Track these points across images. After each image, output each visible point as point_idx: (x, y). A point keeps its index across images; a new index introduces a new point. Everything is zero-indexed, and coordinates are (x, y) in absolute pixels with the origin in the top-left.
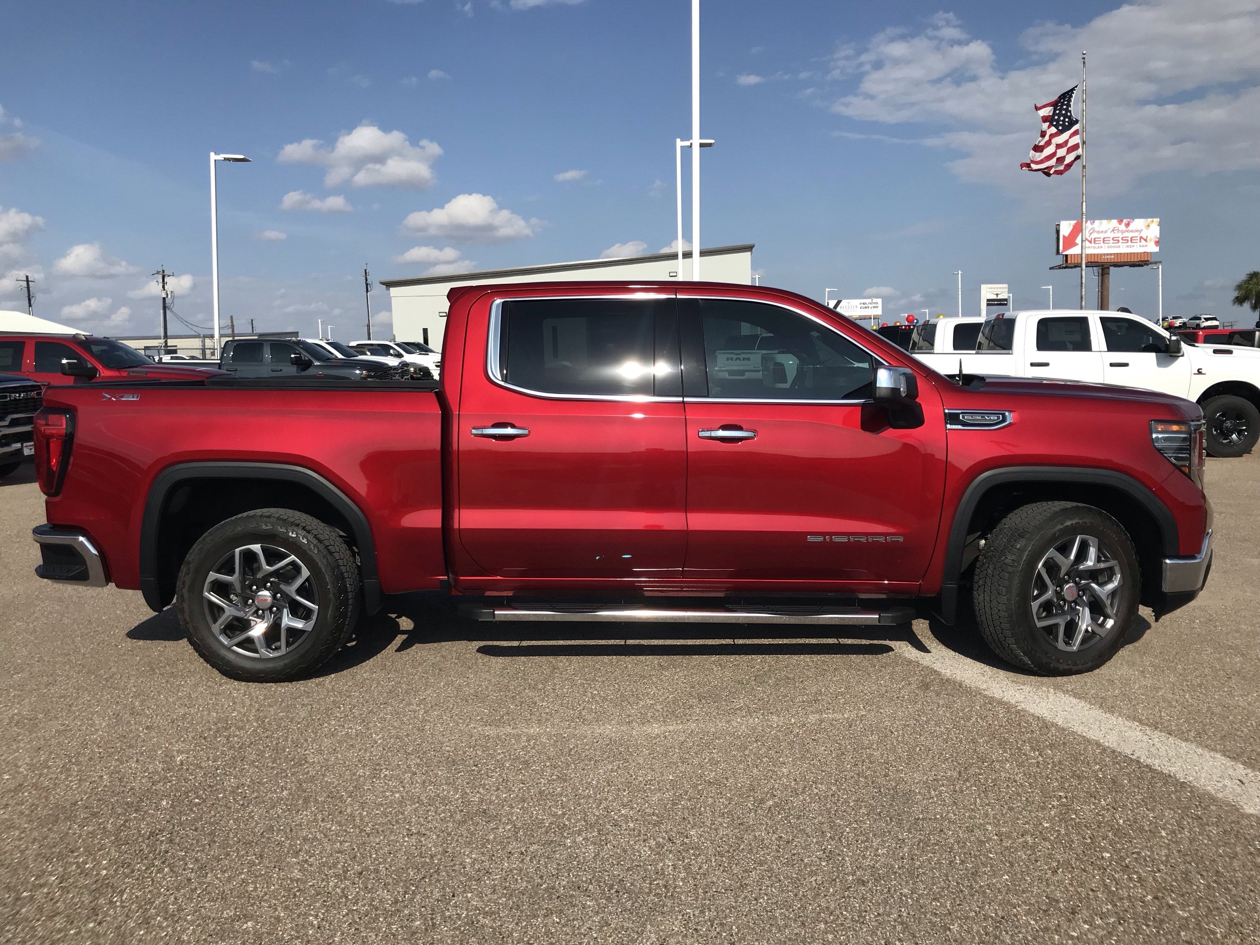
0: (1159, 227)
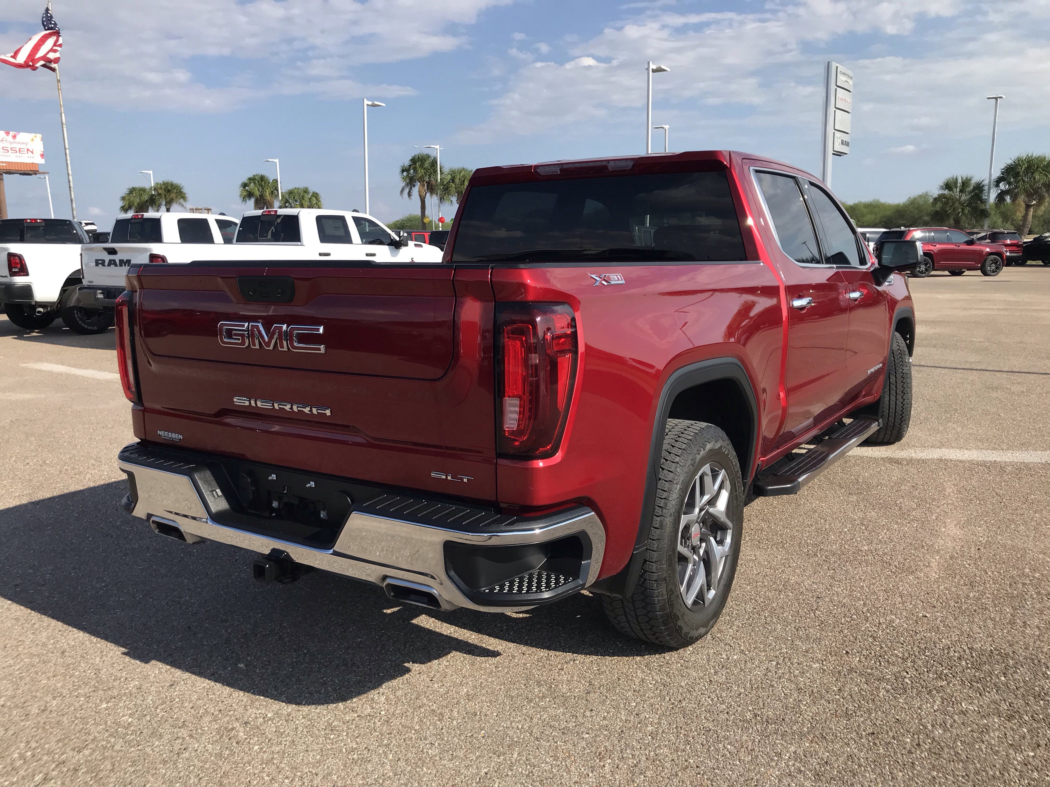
0: (42, 142)
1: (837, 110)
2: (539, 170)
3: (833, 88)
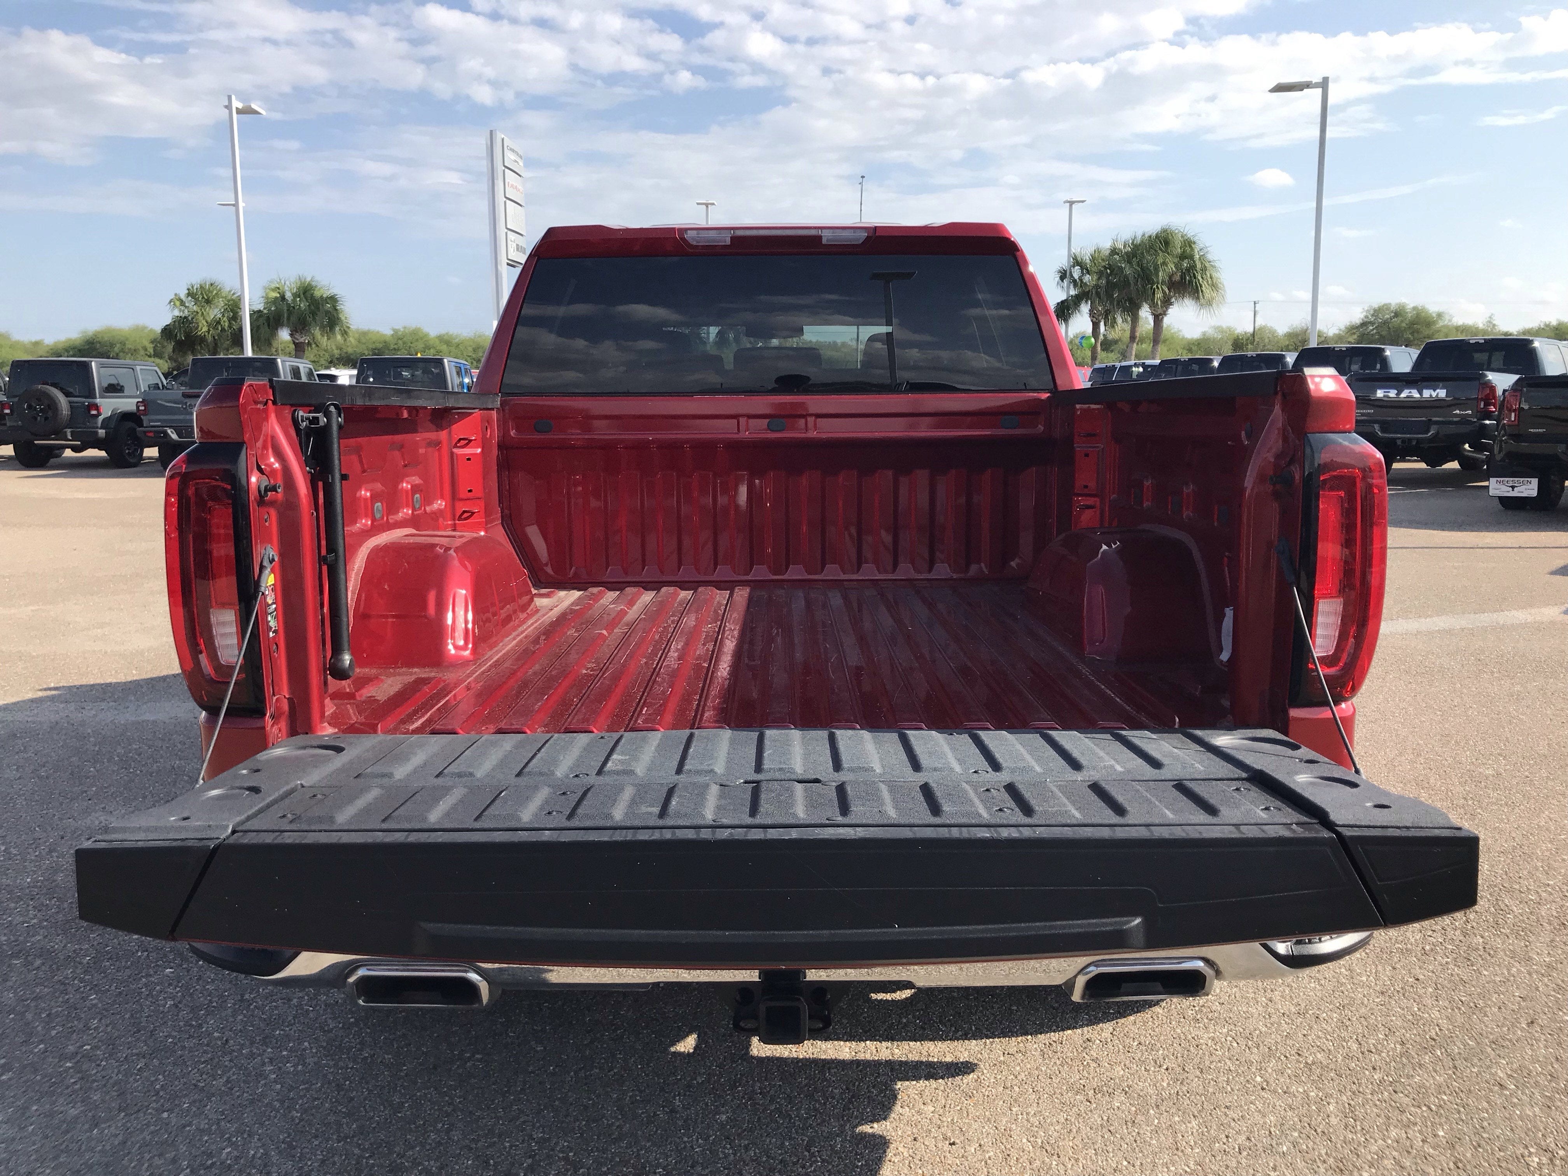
1: (508, 201)
2: (689, 236)
3: (500, 168)
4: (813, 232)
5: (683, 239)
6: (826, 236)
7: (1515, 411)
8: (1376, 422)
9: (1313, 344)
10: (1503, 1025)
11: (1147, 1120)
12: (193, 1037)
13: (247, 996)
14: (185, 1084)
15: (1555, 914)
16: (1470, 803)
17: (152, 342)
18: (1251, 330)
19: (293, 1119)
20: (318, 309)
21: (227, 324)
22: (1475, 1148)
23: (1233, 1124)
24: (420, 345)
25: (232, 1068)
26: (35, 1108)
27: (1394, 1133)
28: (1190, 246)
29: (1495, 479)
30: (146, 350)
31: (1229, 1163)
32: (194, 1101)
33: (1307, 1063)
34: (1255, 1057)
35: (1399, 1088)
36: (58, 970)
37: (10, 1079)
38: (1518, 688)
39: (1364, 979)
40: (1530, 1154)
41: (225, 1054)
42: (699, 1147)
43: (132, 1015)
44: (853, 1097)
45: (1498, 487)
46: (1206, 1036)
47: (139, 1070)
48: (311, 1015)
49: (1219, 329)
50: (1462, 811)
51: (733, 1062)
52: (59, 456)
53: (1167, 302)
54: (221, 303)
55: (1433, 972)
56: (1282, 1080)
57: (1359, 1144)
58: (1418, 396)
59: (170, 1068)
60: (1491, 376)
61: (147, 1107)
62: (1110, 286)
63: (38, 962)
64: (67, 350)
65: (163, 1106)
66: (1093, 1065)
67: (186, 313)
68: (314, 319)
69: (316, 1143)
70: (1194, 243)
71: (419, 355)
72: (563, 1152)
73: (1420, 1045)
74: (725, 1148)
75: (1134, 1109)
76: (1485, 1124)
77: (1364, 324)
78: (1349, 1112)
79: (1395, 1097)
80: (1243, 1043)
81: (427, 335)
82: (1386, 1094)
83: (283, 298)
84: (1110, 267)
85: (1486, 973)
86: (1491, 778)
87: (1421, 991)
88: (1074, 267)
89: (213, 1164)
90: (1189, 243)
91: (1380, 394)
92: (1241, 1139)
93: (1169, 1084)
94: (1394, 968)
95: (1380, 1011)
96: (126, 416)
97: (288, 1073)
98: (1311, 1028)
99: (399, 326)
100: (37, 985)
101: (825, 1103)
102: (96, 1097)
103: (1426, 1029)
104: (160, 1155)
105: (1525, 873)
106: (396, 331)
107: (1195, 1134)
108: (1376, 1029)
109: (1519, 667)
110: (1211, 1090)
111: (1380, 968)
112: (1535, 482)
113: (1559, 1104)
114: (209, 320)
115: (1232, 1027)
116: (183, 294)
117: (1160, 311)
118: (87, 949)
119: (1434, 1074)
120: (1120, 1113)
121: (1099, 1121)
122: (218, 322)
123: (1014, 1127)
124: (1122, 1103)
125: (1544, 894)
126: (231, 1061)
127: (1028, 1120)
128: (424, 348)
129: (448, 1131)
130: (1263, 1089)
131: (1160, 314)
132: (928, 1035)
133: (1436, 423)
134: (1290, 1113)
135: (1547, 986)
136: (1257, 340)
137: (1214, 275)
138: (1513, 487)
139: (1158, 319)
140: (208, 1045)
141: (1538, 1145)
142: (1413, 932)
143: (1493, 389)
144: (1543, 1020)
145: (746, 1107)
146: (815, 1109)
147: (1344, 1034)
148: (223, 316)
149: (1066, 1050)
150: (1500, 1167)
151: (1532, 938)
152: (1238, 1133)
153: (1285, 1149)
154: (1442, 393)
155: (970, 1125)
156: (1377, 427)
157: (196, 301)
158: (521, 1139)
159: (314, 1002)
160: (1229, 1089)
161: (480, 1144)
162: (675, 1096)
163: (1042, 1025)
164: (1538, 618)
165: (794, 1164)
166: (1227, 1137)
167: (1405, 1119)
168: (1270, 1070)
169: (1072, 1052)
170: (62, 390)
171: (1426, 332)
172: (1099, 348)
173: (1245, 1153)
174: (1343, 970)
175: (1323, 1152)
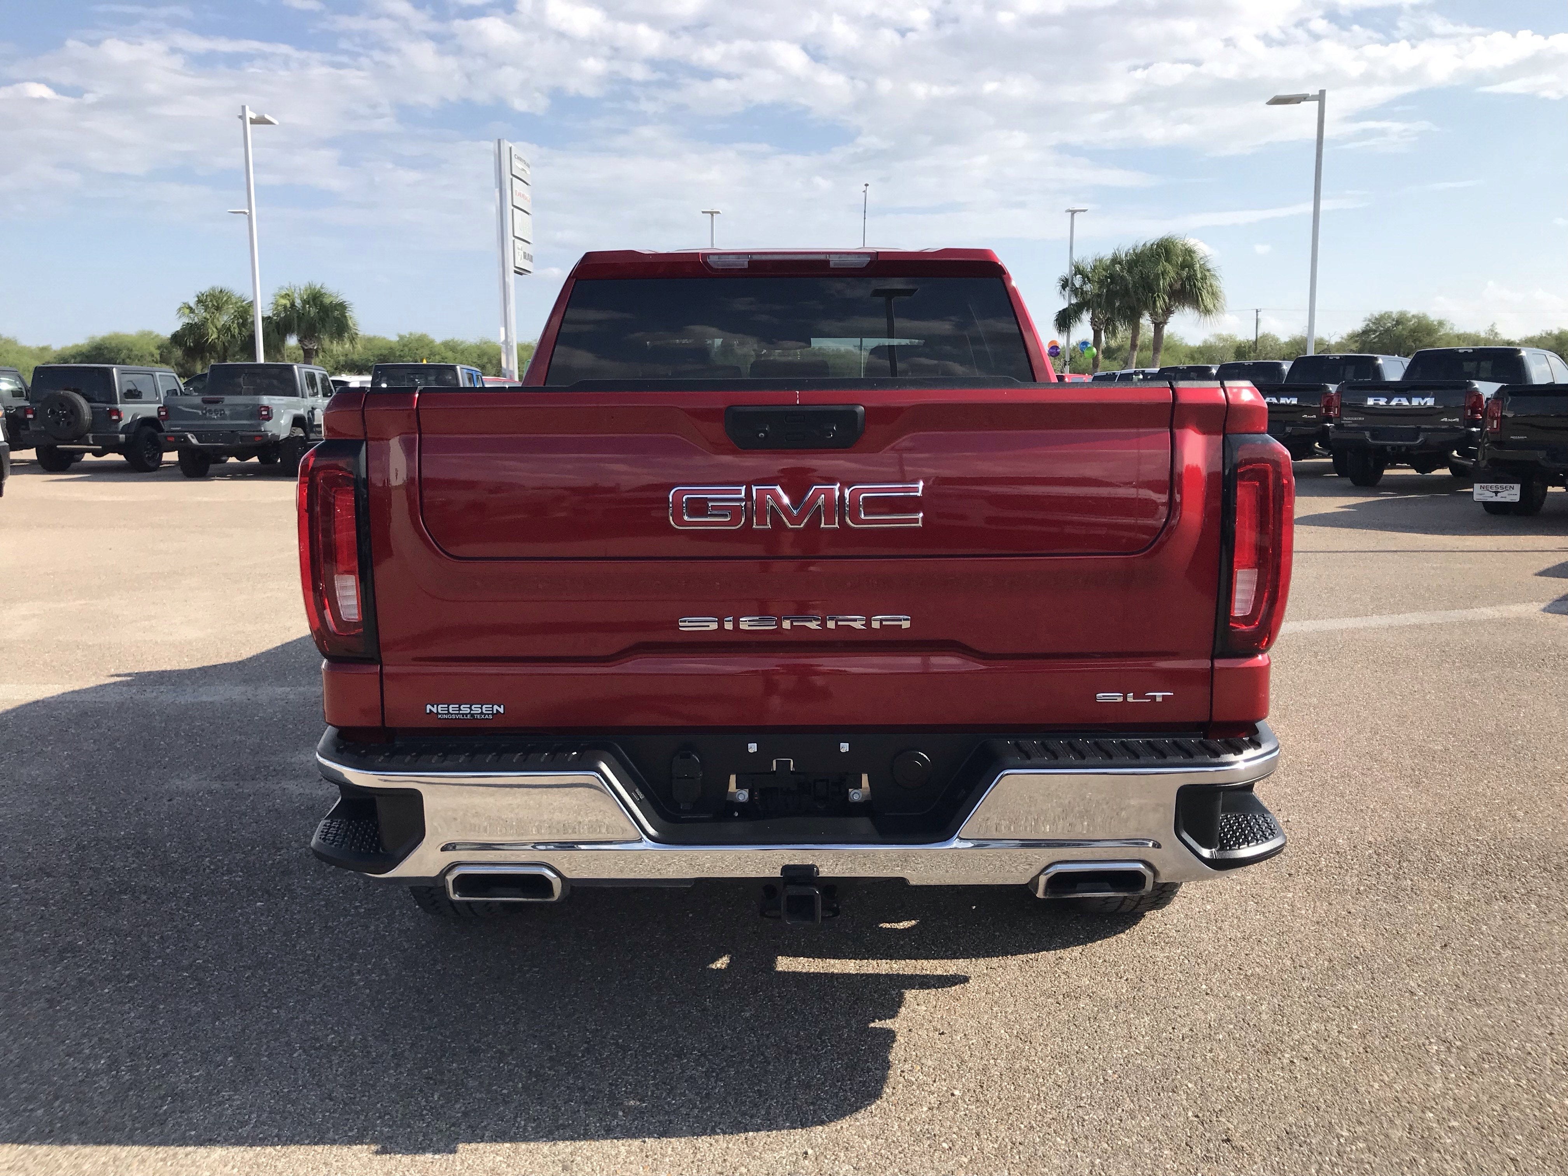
1: (515, 210)
2: (711, 260)
3: (507, 177)
4: (822, 257)
5: (706, 263)
6: (833, 259)
7: (1497, 418)
8: (1366, 429)
9: (1311, 353)
10: (1420, 947)
11: (1107, 1017)
12: (289, 954)
13: (330, 924)
14: (288, 988)
15: (1479, 863)
16: (1417, 773)
17: (159, 348)
18: (1254, 339)
19: (383, 1014)
20: (328, 316)
21: (237, 331)
22: (1383, 1038)
23: (1179, 1019)
24: (426, 352)
25: (325, 977)
26: (162, 1007)
27: (1314, 1026)
28: (1191, 256)
29: (1479, 485)
30: (153, 356)
31: (1173, 1047)
32: (298, 1001)
33: (1246, 975)
34: (1203, 970)
35: (1323, 993)
36: (163, 903)
37: (136, 986)
38: (1476, 675)
39: (1303, 912)
40: (1431, 1043)
41: (317, 967)
42: (728, 1035)
43: (233, 937)
44: (857, 999)
45: (1481, 492)
46: (1162, 955)
47: (247, 978)
48: (388, 939)
49: (1220, 338)
50: (1409, 780)
51: (755, 973)
52: (79, 460)
53: (1168, 312)
54: (231, 309)
55: (1364, 907)
56: (1224, 987)
57: (1284, 1034)
58: (1408, 404)
59: (273, 976)
60: (1477, 384)
61: (259, 1005)
62: (1111, 296)
63: (144, 897)
64: (74, 357)
65: (272, 1004)
66: (1063, 976)
67: (196, 320)
68: (324, 326)
69: (406, 1031)
70: (1194, 252)
71: (425, 362)
72: (613, 1039)
73: (1345, 961)
74: (749, 1036)
75: (1096, 1009)
76: (1394, 1020)
77: (1366, 332)
78: (1278, 1012)
79: (1318, 1000)
80: (1193, 960)
81: (432, 342)
82: (1311, 997)
83: (293, 305)
84: (1111, 276)
85: (1410, 908)
86: (1439, 753)
87: (1351, 921)
88: (1076, 274)
89: (321, 1046)
90: (1189, 252)
91: (1371, 402)
92: (1185, 1030)
93: (1127, 991)
94: (1330, 904)
95: (1314, 936)
96: (147, 422)
97: (374, 980)
98: (1253, 949)
99: (405, 333)
100: (148, 914)
101: (834, 1004)
102: (214, 998)
103: (1352, 950)
104: (275, 1040)
105: (1459, 830)
106: (401, 338)
107: (1147, 1026)
108: (1308, 949)
109: (1480, 657)
110: (1163, 995)
111: (1318, 904)
112: (1517, 487)
113: (1461, 1007)
114: (219, 326)
115: (1186, 949)
116: (192, 302)
117: (1161, 319)
118: (185, 887)
119: (1354, 983)
120: (1084, 1012)
121: (1066, 1018)
122: (229, 329)
123: (994, 1021)
124: (1086, 1004)
125: (1472, 848)
126: (324, 972)
127: (1006, 1017)
128: (430, 355)
129: (515, 1024)
130: (1207, 994)
131: (1161, 323)
132: (922, 954)
133: (1426, 430)
134: (1228, 1011)
135: (1463, 918)
136: (1259, 348)
137: (1214, 283)
138: (1496, 493)
139: (1159, 327)
140: (302, 960)
141: (1438, 1037)
142: (1351, 876)
143: (1479, 397)
144: (1455, 944)
145: (767, 1007)
146: (825, 1008)
147: (1281, 953)
148: (233, 322)
149: (1040, 965)
150: (1403, 1052)
151: (1456, 881)
152: (1184, 1026)
153: (1221, 1037)
154: (1430, 402)
155: (956, 1020)
156: (1367, 434)
157: (206, 309)
158: (577, 1030)
159: (388, 929)
160: (1178, 994)
161: (543, 1034)
162: (706, 999)
163: (1020, 946)
164: (1505, 615)
165: (808, 1048)
166: (1173, 1028)
167: (1325, 1016)
168: (1214, 980)
169: (1046, 967)
170: (84, 395)
171: (1427, 340)
172: (1101, 356)
173: (1187, 1040)
174: (1286, 906)
175: (1253, 1039)
